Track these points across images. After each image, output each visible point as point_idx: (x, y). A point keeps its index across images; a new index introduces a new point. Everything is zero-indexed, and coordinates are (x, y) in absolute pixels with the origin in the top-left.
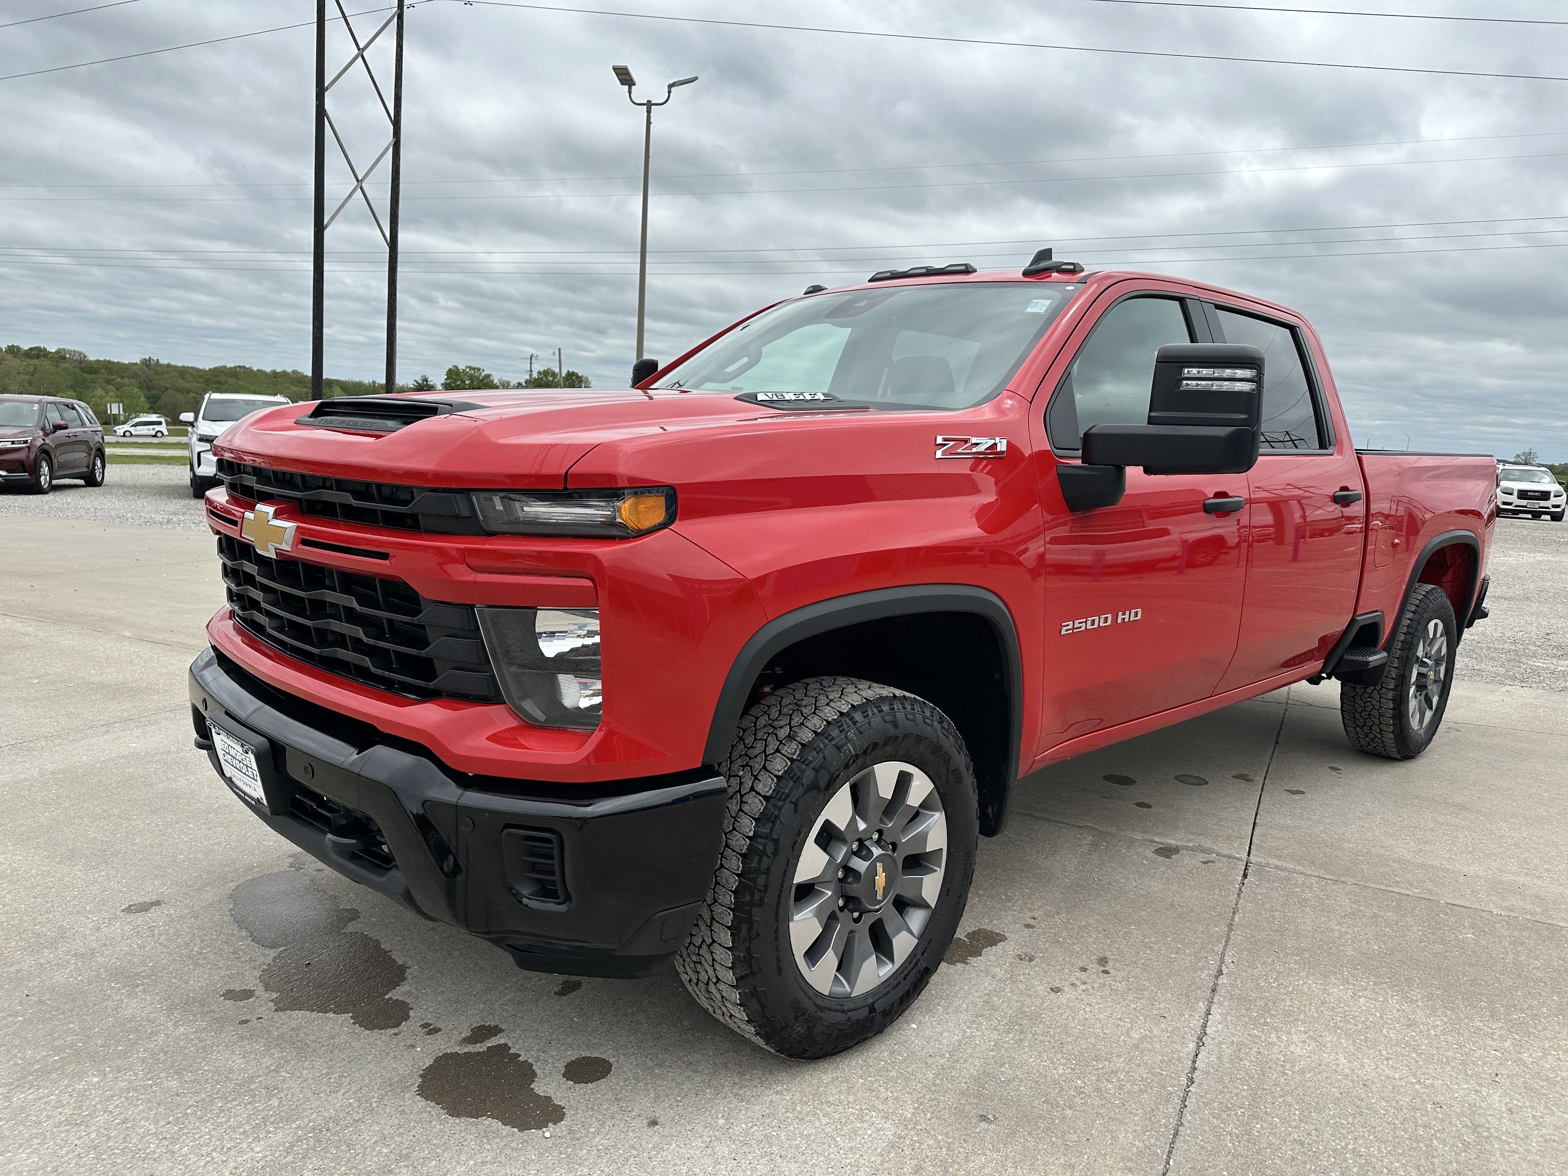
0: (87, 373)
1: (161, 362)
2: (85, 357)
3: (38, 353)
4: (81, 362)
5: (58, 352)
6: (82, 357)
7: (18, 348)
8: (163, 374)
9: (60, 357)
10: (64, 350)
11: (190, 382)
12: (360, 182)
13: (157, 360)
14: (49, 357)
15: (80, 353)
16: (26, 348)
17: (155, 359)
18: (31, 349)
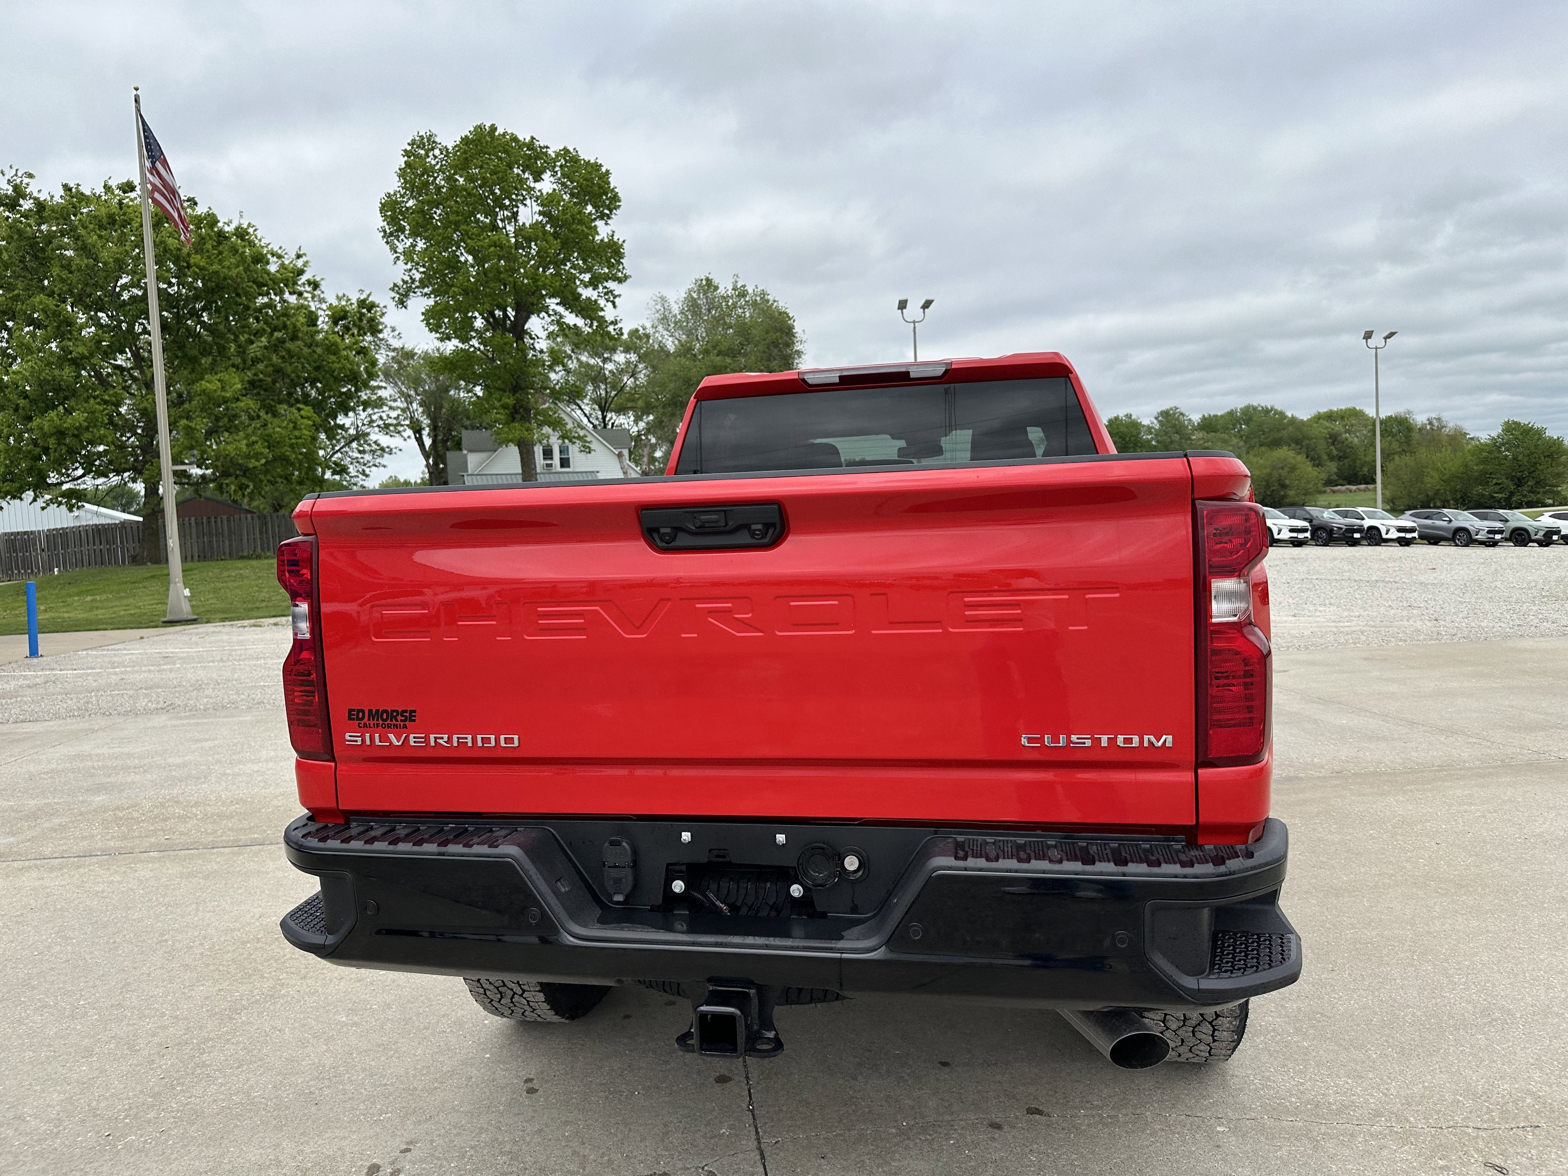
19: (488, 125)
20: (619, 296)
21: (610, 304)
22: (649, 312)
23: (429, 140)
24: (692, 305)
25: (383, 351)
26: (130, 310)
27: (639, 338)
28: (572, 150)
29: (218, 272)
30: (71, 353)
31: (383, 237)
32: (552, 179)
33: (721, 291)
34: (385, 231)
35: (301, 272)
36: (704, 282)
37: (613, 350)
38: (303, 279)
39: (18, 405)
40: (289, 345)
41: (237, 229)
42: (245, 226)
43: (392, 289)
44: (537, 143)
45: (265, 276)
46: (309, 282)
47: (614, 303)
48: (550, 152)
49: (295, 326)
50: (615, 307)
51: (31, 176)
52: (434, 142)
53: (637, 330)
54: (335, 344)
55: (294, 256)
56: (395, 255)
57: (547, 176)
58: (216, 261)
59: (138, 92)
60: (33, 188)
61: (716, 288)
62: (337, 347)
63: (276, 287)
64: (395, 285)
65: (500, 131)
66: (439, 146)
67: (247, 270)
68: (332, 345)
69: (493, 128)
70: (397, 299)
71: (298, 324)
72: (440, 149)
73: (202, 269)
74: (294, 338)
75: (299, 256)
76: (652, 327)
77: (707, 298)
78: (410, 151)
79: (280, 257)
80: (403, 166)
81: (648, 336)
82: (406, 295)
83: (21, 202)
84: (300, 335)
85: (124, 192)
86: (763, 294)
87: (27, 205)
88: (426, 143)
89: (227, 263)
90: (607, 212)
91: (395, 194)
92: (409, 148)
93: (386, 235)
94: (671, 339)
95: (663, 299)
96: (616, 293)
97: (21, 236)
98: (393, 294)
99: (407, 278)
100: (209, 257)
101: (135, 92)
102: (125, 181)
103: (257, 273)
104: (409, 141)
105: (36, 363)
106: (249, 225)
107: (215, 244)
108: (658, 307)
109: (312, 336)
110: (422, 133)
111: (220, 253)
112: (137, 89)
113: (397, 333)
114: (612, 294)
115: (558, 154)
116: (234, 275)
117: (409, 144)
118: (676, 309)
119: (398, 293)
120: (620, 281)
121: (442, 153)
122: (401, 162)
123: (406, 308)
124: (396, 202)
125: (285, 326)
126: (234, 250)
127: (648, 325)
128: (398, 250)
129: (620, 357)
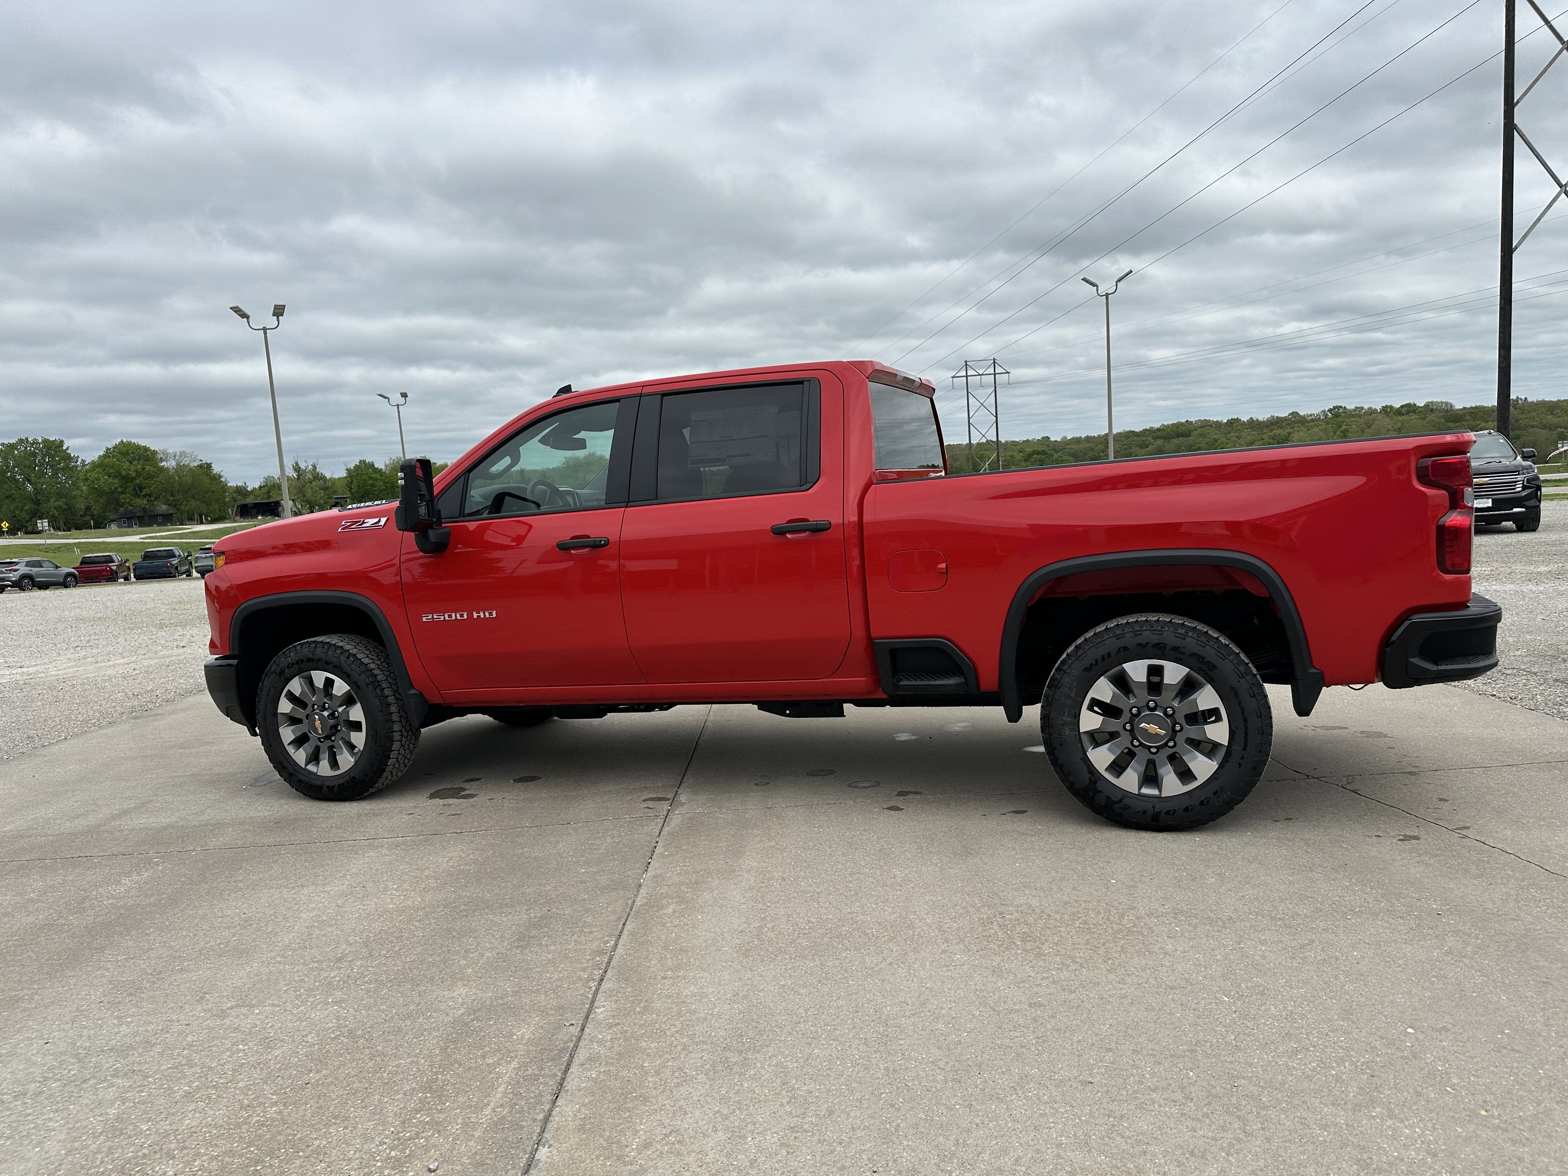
0: (1452, 422)
1: (1529, 400)
2: (1451, 406)
3: (1410, 409)
4: (1447, 411)
5: (1427, 406)
6: (1449, 406)
7: (1391, 407)
8: (1530, 412)
9: (1429, 408)
10: (1432, 402)
11: (1559, 417)
12: (1564, 188)
13: (1526, 399)
14: (1417, 411)
15: (1447, 404)
16: (1398, 406)
17: (1523, 398)
18: (1402, 406)
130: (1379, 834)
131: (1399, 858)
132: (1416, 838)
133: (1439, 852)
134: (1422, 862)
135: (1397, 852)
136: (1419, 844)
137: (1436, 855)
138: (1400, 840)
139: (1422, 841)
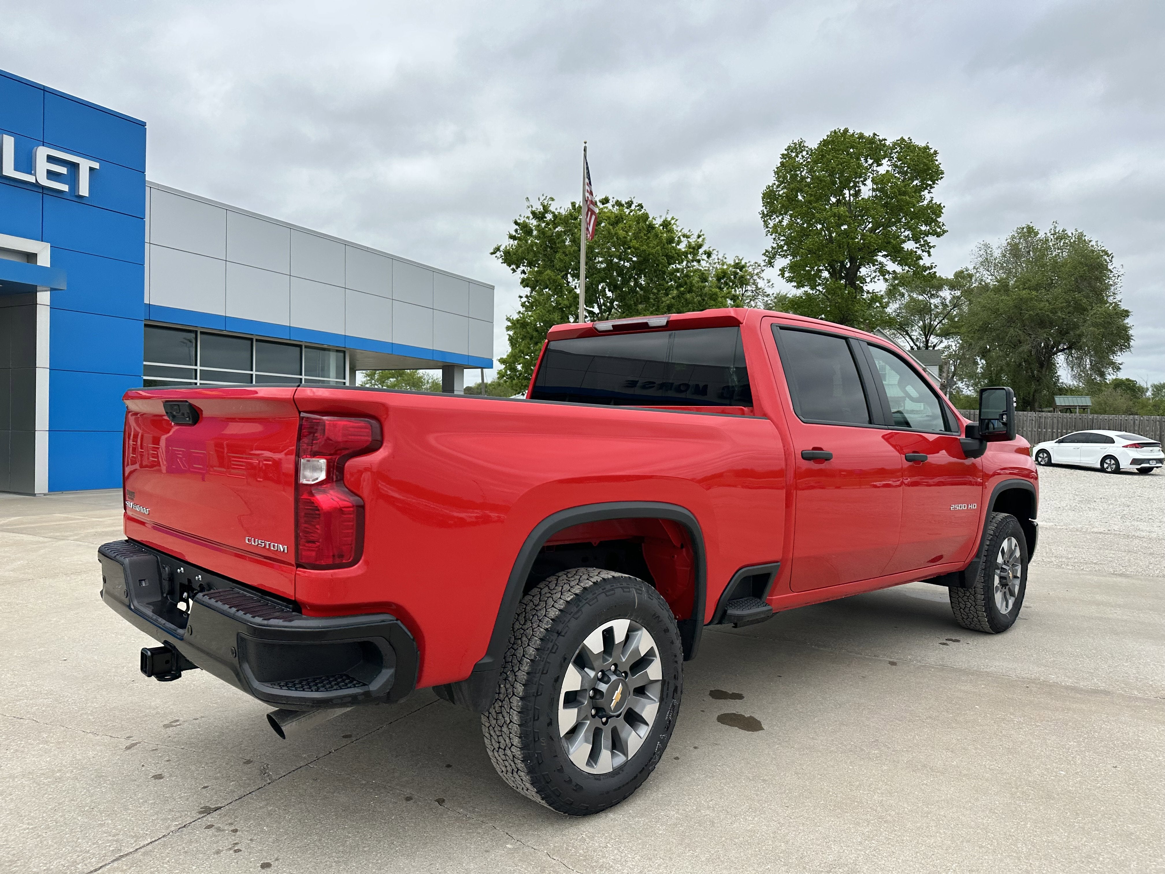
19: (842, 129)
20: (934, 247)
21: (926, 254)
22: (973, 257)
23: (800, 145)
24: (1014, 250)
25: (760, 297)
26: (595, 277)
27: (963, 278)
28: (906, 139)
29: (645, 250)
30: (560, 304)
31: (762, 217)
32: (889, 163)
33: (1041, 235)
34: (763, 213)
35: (700, 246)
36: (1025, 230)
37: (940, 288)
38: (701, 251)
39: (532, 336)
40: (688, 296)
41: (664, 222)
42: (669, 219)
43: (764, 254)
44: (878, 138)
45: (673, 251)
46: (705, 252)
47: (929, 252)
48: (887, 143)
49: (691, 283)
50: (929, 255)
51: (552, 199)
52: (803, 146)
53: (962, 272)
54: (716, 294)
55: (696, 237)
56: (767, 229)
57: (885, 161)
58: (646, 243)
59: (586, 145)
60: (553, 207)
61: (1037, 234)
62: (717, 295)
63: (680, 258)
64: (767, 251)
65: (851, 131)
66: (806, 149)
67: (662, 248)
68: (713, 295)
69: (846, 131)
70: (767, 261)
71: (694, 281)
72: (807, 151)
73: (636, 249)
74: (690, 291)
75: (699, 237)
76: (974, 268)
77: (1027, 242)
78: (786, 155)
79: (688, 237)
80: (779, 165)
81: (970, 276)
82: (774, 257)
83: (546, 215)
84: (694, 289)
85: (603, 204)
86: (1081, 236)
87: (549, 217)
88: (798, 148)
89: (651, 245)
90: (930, 182)
91: (773, 186)
92: (786, 152)
93: (764, 215)
94: (990, 277)
95: (987, 246)
96: (931, 245)
97: (544, 235)
98: (764, 258)
99: (775, 245)
100: (642, 242)
101: (584, 145)
102: (604, 197)
103: (668, 250)
104: (786, 147)
105: (541, 311)
106: (673, 218)
107: (646, 232)
108: (981, 253)
109: (701, 289)
110: (796, 141)
111: (649, 238)
112: (585, 143)
113: (771, 283)
114: (928, 246)
115: (895, 144)
116: (654, 252)
117: (786, 150)
118: (997, 253)
119: (767, 256)
120: (939, 235)
121: (807, 154)
122: (778, 162)
123: (773, 267)
124: (772, 191)
125: (686, 283)
126: (656, 236)
127: (971, 267)
128: (770, 226)
129: (946, 294)
130: (197, 721)
131: (171, 707)
132: (166, 726)
133: (144, 719)
134: (154, 709)
135: (174, 711)
136: (162, 722)
137: (146, 716)
138: (177, 721)
139: (162, 724)
